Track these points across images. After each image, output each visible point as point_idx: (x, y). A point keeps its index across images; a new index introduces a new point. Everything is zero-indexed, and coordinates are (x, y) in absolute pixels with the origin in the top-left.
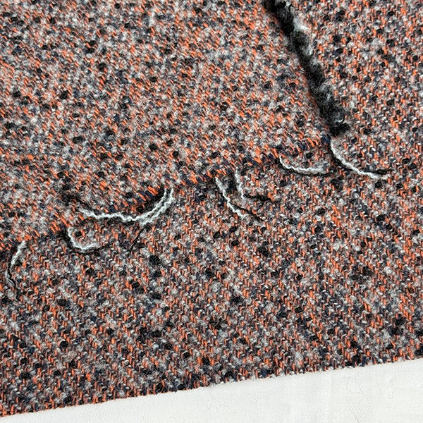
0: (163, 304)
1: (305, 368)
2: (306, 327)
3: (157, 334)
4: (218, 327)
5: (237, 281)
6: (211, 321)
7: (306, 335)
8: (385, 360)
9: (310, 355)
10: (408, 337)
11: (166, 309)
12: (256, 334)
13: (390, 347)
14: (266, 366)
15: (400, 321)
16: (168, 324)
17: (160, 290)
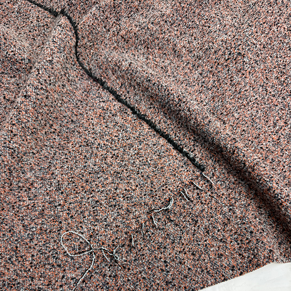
0: (170, 274)
1: (212, 285)
2: (209, 273)
3: (171, 282)
4: (187, 278)
5: (188, 264)
6: (184, 276)
7: (210, 275)
8: (232, 278)
9: (212, 281)
10: (236, 271)
11: (171, 275)
12: (197, 278)
13: (233, 274)
14: (202, 286)
15: (233, 267)
16: (173, 279)
17: (168, 270)
